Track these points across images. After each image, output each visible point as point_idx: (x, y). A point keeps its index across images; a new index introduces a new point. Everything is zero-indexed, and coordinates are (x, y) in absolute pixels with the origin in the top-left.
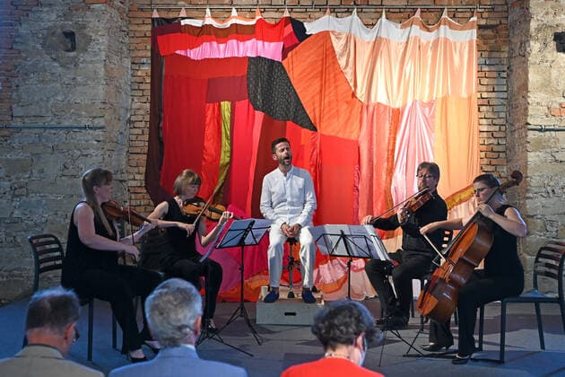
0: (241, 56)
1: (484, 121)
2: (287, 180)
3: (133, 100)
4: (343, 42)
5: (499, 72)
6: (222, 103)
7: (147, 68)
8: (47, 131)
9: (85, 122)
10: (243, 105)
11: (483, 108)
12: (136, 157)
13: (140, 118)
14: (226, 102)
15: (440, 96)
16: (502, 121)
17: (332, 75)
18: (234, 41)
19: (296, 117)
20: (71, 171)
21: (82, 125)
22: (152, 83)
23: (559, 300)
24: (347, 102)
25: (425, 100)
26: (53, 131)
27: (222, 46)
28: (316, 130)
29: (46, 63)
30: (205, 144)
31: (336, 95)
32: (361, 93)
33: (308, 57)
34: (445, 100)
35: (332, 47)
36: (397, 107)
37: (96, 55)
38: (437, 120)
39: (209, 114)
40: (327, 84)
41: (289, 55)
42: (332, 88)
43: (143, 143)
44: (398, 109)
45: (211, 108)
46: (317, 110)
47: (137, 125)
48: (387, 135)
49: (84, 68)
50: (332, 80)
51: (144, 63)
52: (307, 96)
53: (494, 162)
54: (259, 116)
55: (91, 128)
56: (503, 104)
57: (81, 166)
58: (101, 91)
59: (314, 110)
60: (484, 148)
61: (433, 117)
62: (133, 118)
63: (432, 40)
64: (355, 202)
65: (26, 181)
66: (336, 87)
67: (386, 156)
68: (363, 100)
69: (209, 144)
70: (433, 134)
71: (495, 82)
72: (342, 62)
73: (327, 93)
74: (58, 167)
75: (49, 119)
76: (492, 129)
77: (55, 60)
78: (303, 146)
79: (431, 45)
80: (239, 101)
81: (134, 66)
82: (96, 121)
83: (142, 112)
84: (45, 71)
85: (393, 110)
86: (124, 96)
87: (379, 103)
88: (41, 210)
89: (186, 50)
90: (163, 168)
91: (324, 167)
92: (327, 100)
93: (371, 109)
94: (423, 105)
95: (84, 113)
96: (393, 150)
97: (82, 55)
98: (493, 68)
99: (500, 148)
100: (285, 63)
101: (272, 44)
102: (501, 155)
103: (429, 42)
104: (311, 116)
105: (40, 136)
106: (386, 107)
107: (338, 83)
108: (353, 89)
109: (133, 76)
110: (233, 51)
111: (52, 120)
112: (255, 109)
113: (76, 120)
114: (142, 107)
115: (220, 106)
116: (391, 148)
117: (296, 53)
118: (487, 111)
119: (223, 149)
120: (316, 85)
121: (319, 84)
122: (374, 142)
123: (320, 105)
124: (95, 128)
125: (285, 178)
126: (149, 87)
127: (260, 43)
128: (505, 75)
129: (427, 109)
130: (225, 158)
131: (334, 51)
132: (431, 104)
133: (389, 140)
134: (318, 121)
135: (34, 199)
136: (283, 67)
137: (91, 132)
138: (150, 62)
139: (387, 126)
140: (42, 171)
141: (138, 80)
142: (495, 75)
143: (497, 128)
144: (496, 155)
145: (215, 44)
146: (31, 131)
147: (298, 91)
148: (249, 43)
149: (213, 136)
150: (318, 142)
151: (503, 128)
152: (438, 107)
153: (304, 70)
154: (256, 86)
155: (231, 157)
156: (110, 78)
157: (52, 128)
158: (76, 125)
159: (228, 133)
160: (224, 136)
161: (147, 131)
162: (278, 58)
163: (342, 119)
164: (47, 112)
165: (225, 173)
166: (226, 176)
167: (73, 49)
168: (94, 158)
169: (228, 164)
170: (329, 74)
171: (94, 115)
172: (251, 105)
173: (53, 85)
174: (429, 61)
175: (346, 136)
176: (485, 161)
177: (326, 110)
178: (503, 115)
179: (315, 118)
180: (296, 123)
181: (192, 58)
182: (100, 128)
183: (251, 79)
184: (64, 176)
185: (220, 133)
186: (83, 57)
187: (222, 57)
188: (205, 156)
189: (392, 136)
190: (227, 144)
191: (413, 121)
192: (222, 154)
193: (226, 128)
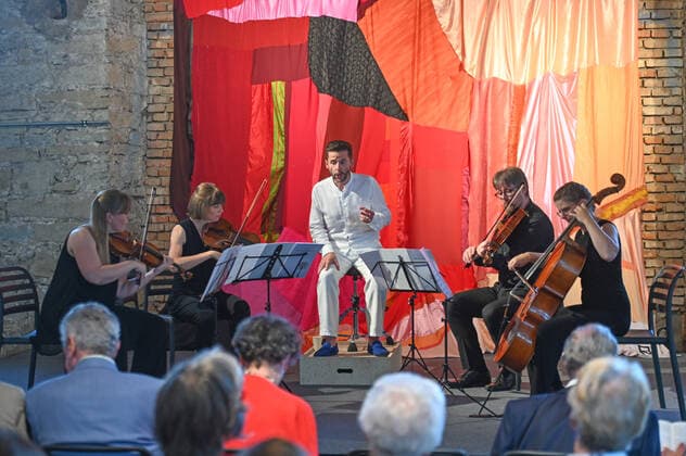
0: (298, 15)
1: (650, 101)
2: (345, 196)
3: (150, 82)
5: (671, 29)
6: (273, 84)
7: (169, 37)
8: (32, 130)
9: (82, 116)
10: (302, 85)
11: (649, 82)
12: (156, 162)
13: (161, 108)
14: (279, 82)
15: (584, 65)
16: (674, 101)
17: (429, 40)
19: (377, 101)
20: (65, 185)
21: (78, 120)
22: (176, 58)
24: (452, 78)
25: (563, 73)
26: (39, 130)
28: (405, 117)
29: (27, 36)
30: (251, 144)
31: (436, 69)
32: (471, 65)
33: (394, 15)
34: (591, 71)
36: (521, 83)
37: (94, 23)
38: (581, 102)
39: (256, 98)
40: (422, 53)
41: (368, 12)
42: (430, 58)
43: (165, 144)
44: (524, 87)
45: (259, 91)
46: (408, 90)
47: (157, 117)
48: (507, 124)
49: (79, 41)
50: (430, 47)
51: (164, 30)
52: (394, 70)
53: (666, 159)
54: (325, 101)
55: (90, 125)
56: (677, 76)
57: (78, 177)
58: (102, 73)
59: (404, 90)
60: (649, 139)
61: (575, 95)
62: (151, 109)
64: (464, 220)
65: (5, 200)
66: (435, 57)
67: (506, 154)
68: (474, 74)
69: (256, 142)
70: (575, 122)
71: (665, 43)
72: (444, 20)
73: (422, 64)
74: (48, 180)
75: (33, 113)
76: (663, 111)
77: (39, 31)
78: (389, 141)
80: (297, 80)
81: (150, 35)
82: (97, 115)
83: (163, 99)
84: (26, 47)
85: (516, 87)
86: (136, 77)
87: (495, 79)
88: (26, 240)
89: (221, 9)
90: (193, 177)
91: (419, 173)
92: (422, 76)
93: (484, 86)
94: (560, 80)
95: (80, 104)
96: (515, 146)
97: (74, 23)
98: (662, 24)
99: (676, 140)
100: (361, 24)
102: (677, 149)
104: (400, 100)
105: (22, 137)
106: (505, 83)
107: (438, 51)
108: (460, 58)
109: (149, 48)
110: (288, 11)
111: (38, 114)
112: (319, 91)
113: (68, 113)
114: (162, 92)
115: (270, 88)
116: (512, 142)
117: (377, 9)
118: (655, 87)
119: (276, 149)
120: (406, 54)
121: (411, 53)
122: (489, 135)
123: (413, 83)
124: (96, 125)
125: (341, 194)
126: (171, 63)
128: (679, 33)
129: (565, 85)
130: (277, 162)
132: (571, 78)
133: (510, 131)
134: (409, 105)
135: (15, 226)
136: (359, 30)
137: (91, 130)
138: (172, 28)
139: (507, 112)
140: (25, 186)
141: (158, 54)
142: (665, 33)
143: (669, 110)
144: (668, 149)
146: (10, 130)
149: (262, 131)
150: (409, 137)
151: (678, 110)
152: (582, 82)
153: (388, 35)
154: (320, 57)
155: (286, 160)
156: (114, 52)
157: (38, 126)
158: (69, 121)
159: (282, 126)
160: (276, 130)
161: (170, 126)
162: (352, 17)
163: (445, 104)
164: (30, 103)
165: (278, 183)
166: (280, 186)
167: (64, 15)
168: (95, 166)
169: (282, 169)
170: (425, 39)
171: (94, 105)
172: (314, 86)
173: (38, 65)
174: (569, 16)
175: (449, 127)
176: (654, 158)
177: (421, 89)
178: (677, 91)
179: (405, 102)
180: (378, 109)
181: (231, 20)
182: (102, 124)
183: (314, 49)
184: (55, 192)
185: (271, 126)
186: (76, 25)
187: (272, 17)
188: (250, 160)
189: (514, 125)
190: (281, 142)
191: (544, 103)
192: (274, 154)
193: (279, 120)
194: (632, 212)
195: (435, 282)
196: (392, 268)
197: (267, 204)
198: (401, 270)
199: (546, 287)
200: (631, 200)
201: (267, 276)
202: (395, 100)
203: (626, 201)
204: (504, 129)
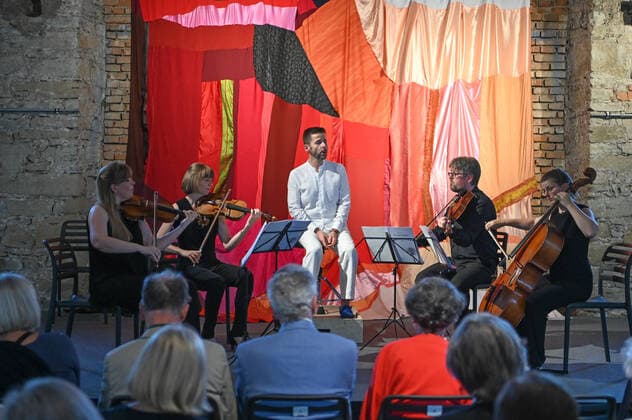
0: (245, 23)
1: (539, 106)
2: (320, 176)
3: (108, 77)
4: (370, 7)
5: (557, 47)
6: (223, 82)
7: (127, 37)
8: (6, 115)
9: (53, 104)
10: (249, 84)
11: (538, 90)
12: (113, 147)
13: (118, 100)
14: (227, 81)
15: (487, 75)
16: (558, 106)
17: (357, 48)
18: (237, 5)
19: (313, 100)
20: (37, 165)
21: (51, 108)
22: (134, 55)
23: (626, 306)
24: (375, 82)
25: (469, 81)
26: (13, 116)
27: (221, 11)
28: (338, 116)
29: (4, 30)
30: (202, 133)
31: (362, 73)
32: (392, 71)
33: (328, 26)
34: (492, 79)
35: (357, 13)
36: (436, 88)
37: (67, 21)
38: (484, 105)
39: (206, 94)
40: (351, 60)
41: (305, 23)
42: (357, 64)
43: (121, 132)
44: (437, 91)
45: (208, 87)
46: (339, 91)
47: (113, 107)
48: (424, 122)
49: (52, 37)
50: (357, 55)
51: (122, 31)
52: (327, 73)
53: (550, 155)
54: (269, 98)
55: (61, 112)
56: (561, 86)
57: (49, 159)
58: (74, 67)
59: (335, 91)
60: (538, 138)
61: (479, 100)
62: (109, 100)
63: (477, 7)
64: (386, 203)
66: (362, 63)
67: (423, 147)
68: (394, 79)
69: (206, 132)
70: (479, 122)
71: (550, 58)
72: (369, 33)
73: (351, 69)
74: (20, 161)
75: (8, 100)
76: (549, 114)
77: (15, 27)
79: (476, 12)
80: (243, 79)
81: (109, 35)
82: (68, 104)
83: (119, 92)
85: (431, 91)
86: (98, 71)
87: (414, 84)
89: (176, 15)
90: (148, 161)
92: (351, 79)
93: (404, 90)
94: (467, 86)
95: (52, 94)
97: (48, 21)
98: (549, 42)
99: (558, 139)
100: (299, 33)
101: (284, 9)
102: (559, 146)
103: (473, 10)
104: (331, 99)
106: (422, 88)
107: (364, 58)
108: (382, 65)
109: (108, 46)
110: (236, 19)
111: (12, 101)
112: (263, 89)
113: (42, 102)
114: (120, 86)
115: (219, 85)
116: (428, 138)
117: (313, 20)
118: (543, 94)
119: (225, 138)
120: (338, 60)
121: (341, 59)
122: (409, 131)
123: (343, 85)
124: (67, 113)
125: (317, 174)
126: (128, 60)
127: (269, 8)
128: (563, 50)
129: (471, 91)
130: (227, 149)
131: (359, 19)
132: (475, 85)
133: (426, 128)
134: (340, 104)
136: (297, 38)
137: (62, 117)
138: (129, 29)
139: (424, 110)
141: (115, 51)
142: (552, 50)
143: (554, 114)
144: (552, 147)
145: (212, 7)
147: (315, 68)
148: (255, 8)
149: (211, 123)
150: (341, 131)
151: (561, 114)
152: (484, 88)
153: (322, 43)
154: (264, 62)
155: (235, 148)
156: (83, 49)
157: (12, 112)
158: (41, 108)
159: (231, 118)
160: (225, 122)
161: (126, 116)
162: (291, 27)
163: (369, 103)
164: (5, 91)
165: (227, 169)
166: (230, 170)
167: (37, 12)
168: (65, 149)
169: (230, 157)
170: (353, 46)
171: (65, 95)
172: (258, 86)
173: (12, 58)
174: (474, 33)
175: (374, 123)
176: (540, 154)
177: (350, 91)
178: (561, 98)
179: (336, 101)
180: (314, 107)
181: (184, 25)
182: (73, 112)
183: (258, 52)
184: (27, 171)
185: (220, 119)
186: (50, 23)
187: (221, 24)
188: (202, 148)
189: (430, 123)
190: (230, 133)
191: (455, 105)
192: (224, 144)
193: (228, 113)
194: (526, 198)
197: (217, 186)
200: (525, 188)
202: (327, 99)
203: (521, 189)
204: (421, 127)
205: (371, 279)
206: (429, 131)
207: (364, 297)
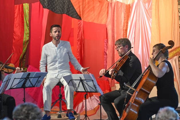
6: (24, 4)
10: (36, 5)
14: (26, 4)
19: (68, 12)
28: (81, 19)
30: (14, 30)
36: (129, 3)
38: (153, 11)
39: (17, 11)
44: (129, 5)
45: (17, 8)
46: (81, 7)
48: (123, 21)
54: (46, 11)
59: (79, 7)
61: (151, 9)
64: (105, 62)
67: (122, 33)
69: (17, 29)
70: (151, 19)
78: (73, 28)
80: (34, 3)
85: (126, 5)
91: (86, 41)
93: (113, 5)
94: (145, 2)
96: (126, 30)
104: (78, 11)
106: (122, 3)
112: (44, 7)
115: (22, 6)
116: (125, 28)
119: (25, 32)
122: (115, 25)
123: (83, 4)
125: (56, 48)
129: (147, 4)
130: (26, 38)
132: (149, 1)
133: (124, 23)
134: (81, 13)
139: (123, 15)
149: (19, 25)
150: (82, 26)
152: (154, 3)
155: (30, 37)
159: (28, 22)
160: (25, 24)
163: (96, 13)
165: (26, 47)
166: (27, 48)
169: (28, 41)
172: (41, 5)
175: (98, 22)
177: (87, 7)
179: (80, 12)
180: (69, 15)
185: (23, 22)
188: (15, 37)
189: (126, 21)
190: (27, 29)
191: (138, 11)
192: (25, 35)
193: (26, 19)
194: (175, 57)
195: (95, 88)
196: (77, 82)
197: (22, 55)
198: (81, 83)
199: (142, 89)
200: (174, 52)
201: (23, 86)
202: (76, 11)
203: (172, 53)
204: (121, 23)
205: (96, 100)
206: (125, 25)
207: (93, 109)
